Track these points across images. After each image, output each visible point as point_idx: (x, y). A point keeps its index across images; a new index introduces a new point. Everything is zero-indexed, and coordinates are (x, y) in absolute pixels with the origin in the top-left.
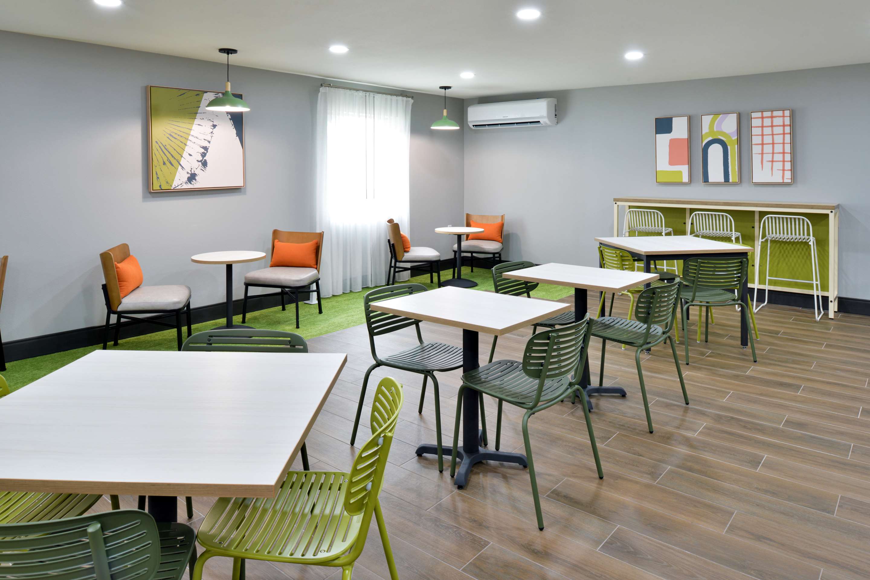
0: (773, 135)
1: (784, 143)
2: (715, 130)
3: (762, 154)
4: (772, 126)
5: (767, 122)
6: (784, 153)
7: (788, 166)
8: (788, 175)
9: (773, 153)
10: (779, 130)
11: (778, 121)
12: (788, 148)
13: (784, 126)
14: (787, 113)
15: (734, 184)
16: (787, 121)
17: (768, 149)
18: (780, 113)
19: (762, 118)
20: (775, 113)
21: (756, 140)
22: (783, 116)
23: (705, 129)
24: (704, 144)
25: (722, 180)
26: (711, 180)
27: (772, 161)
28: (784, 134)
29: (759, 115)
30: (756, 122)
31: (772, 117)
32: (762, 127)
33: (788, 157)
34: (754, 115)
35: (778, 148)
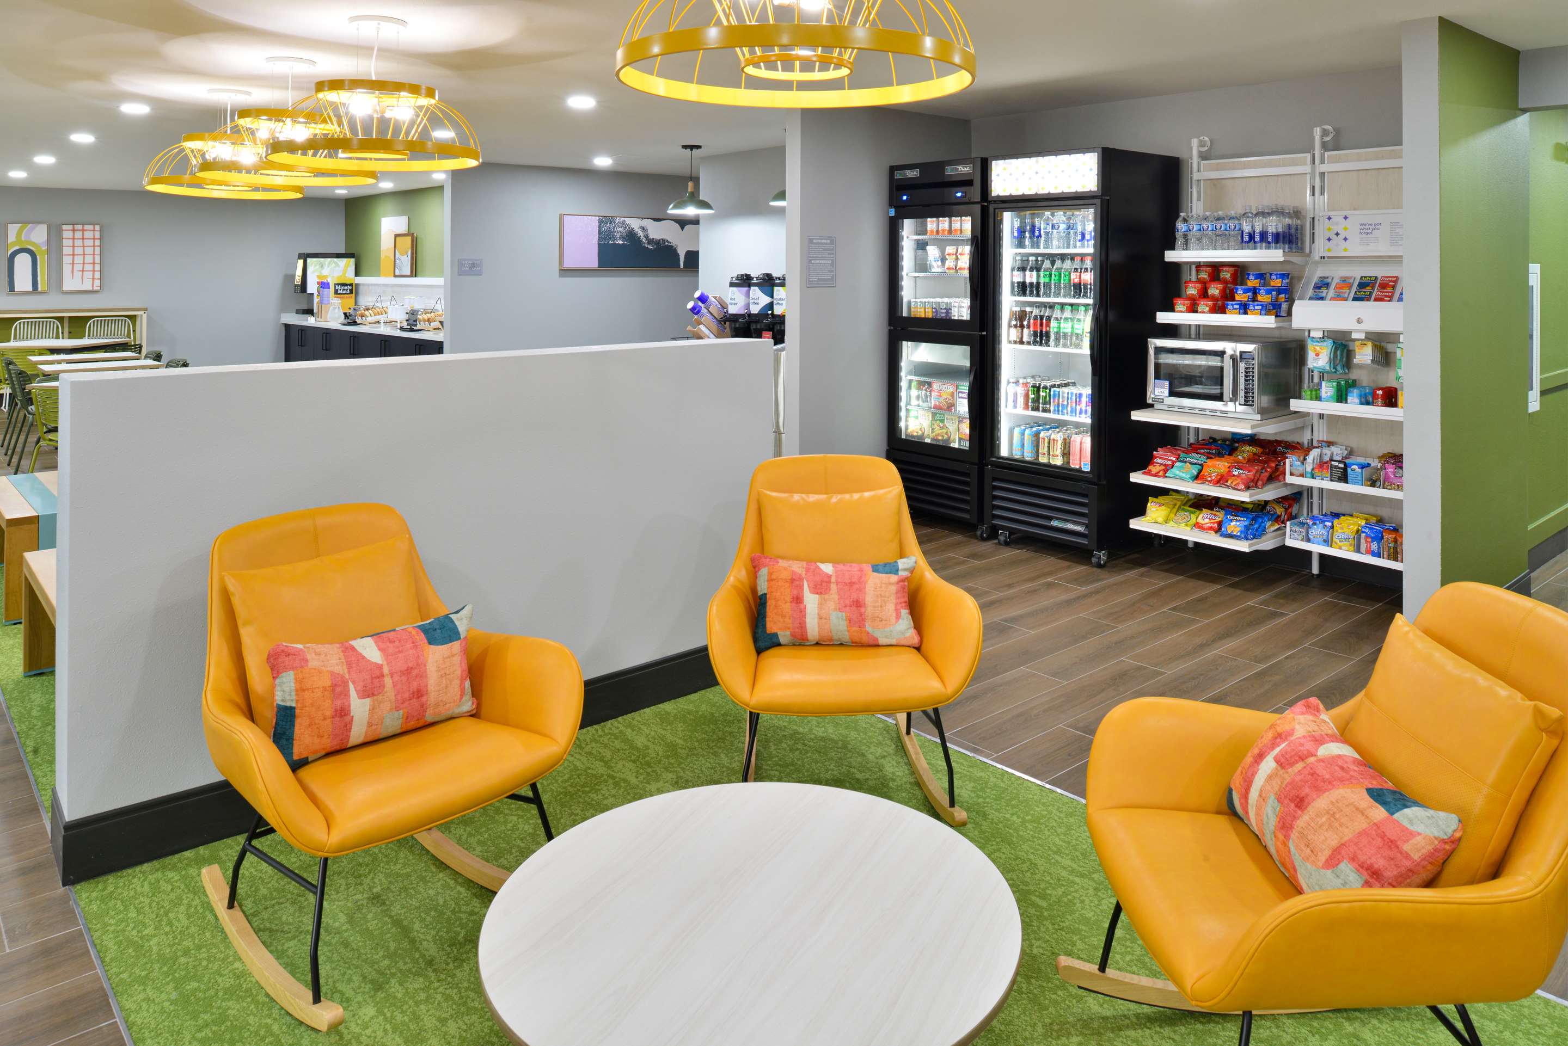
0: (84, 246)
1: (94, 255)
2: (23, 239)
3: (73, 264)
4: (83, 239)
5: (78, 235)
6: (94, 263)
7: (97, 275)
8: (97, 283)
9: (84, 264)
10: (90, 243)
11: (88, 234)
12: (97, 259)
13: (94, 239)
14: (97, 228)
15: (43, 293)
16: (98, 235)
17: (79, 259)
18: (91, 227)
19: (74, 230)
20: (86, 227)
21: (66, 251)
22: (94, 230)
23: (11, 238)
24: (9, 253)
25: (30, 289)
26: (17, 289)
27: (83, 271)
28: (94, 246)
29: (70, 227)
30: (67, 234)
31: (83, 230)
32: (74, 239)
33: (97, 267)
34: (64, 227)
35: (89, 259)
